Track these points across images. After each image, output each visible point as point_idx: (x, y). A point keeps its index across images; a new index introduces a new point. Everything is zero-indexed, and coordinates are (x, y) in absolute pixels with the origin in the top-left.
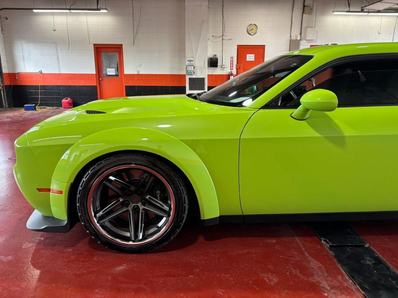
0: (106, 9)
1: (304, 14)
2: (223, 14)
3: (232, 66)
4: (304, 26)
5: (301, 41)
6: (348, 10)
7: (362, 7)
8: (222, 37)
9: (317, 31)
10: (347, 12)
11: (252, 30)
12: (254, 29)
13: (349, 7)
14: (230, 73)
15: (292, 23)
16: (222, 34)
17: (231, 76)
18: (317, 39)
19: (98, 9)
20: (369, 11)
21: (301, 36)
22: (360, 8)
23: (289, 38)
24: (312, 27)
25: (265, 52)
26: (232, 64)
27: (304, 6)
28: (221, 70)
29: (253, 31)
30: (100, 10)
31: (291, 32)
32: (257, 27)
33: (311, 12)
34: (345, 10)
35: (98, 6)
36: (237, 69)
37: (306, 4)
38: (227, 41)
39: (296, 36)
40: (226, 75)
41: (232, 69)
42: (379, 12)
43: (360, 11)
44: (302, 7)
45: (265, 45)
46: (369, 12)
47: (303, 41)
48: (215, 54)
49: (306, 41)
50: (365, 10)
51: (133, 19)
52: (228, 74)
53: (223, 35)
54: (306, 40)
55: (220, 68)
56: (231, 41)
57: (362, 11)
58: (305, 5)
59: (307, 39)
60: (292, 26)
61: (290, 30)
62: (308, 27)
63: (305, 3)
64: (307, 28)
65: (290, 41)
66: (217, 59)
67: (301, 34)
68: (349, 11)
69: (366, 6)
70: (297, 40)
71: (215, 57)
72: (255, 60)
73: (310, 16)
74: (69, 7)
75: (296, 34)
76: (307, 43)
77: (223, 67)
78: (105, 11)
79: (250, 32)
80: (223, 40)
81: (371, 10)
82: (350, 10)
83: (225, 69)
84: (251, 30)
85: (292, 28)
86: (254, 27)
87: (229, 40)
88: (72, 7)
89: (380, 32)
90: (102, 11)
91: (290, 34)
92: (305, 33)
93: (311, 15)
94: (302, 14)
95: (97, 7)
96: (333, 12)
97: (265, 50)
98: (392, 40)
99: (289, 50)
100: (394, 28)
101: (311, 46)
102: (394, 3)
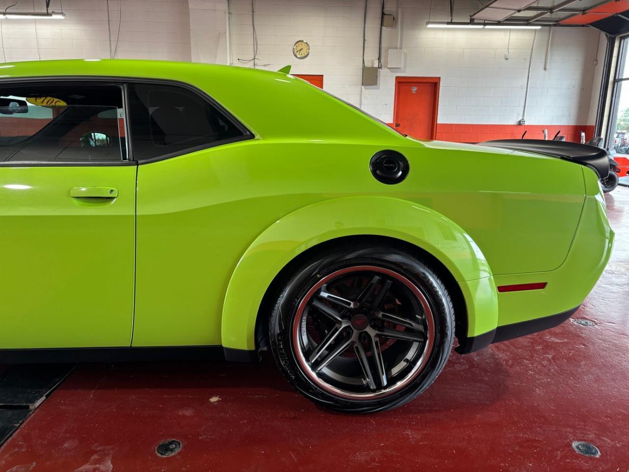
0: (62, 14)
1: (384, 28)
2: (253, 25)
4: (384, 45)
5: (380, 70)
6: (450, 21)
7: (467, 16)
8: (253, 61)
9: (406, 54)
10: (448, 23)
11: (301, 50)
12: (304, 49)
13: (451, 15)
15: (364, 40)
16: (253, 55)
18: (405, 66)
19: (48, 14)
20: (486, 22)
21: (380, 62)
23: (361, 65)
24: (397, 48)
25: (324, 86)
27: (383, 14)
29: (302, 52)
30: (51, 15)
31: (363, 55)
32: (309, 46)
33: (393, 23)
34: (444, 21)
35: (49, 8)
37: (386, 10)
38: (263, 67)
39: (373, 62)
42: (499, 23)
43: (469, 22)
44: (379, 14)
45: (323, 76)
46: (485, 24)
47: (383, 69)
49: (387, 69)
50: (476, 21)
51: (109, 29)
53: (254, 58)
56: (268, 67)
57: (472, 22)
58: (384, 12)
59: (389, 67)
60: (366, 46)
61: (362, 53)
62: (392, 48)
64: (388, 50)
65: (363, 68)
67: (379, 59)
68: (451, 23)
70: (373, 68)
73: (394, 30)
74: (4, 11)
75: (371, 60)
76: (390, 72)
78: (60, 17)
79: (297, 54)
80: (256, 66)
82: (453, 21)
85: (365, 48)
86: (304, 46)
87: (265, 65)
88: (7, 11)
89: (509, 57)
90: (54, 17)
91: (362, 58)
92: (386, 57)
93: (395, 28)
94: (380, 27)
95: (47, 11)
96: (428, 23)
97: (324, 83)
98: (528, 70)
99: (361, 84)
100: (531, 51)
101: (397, 78)
102: (513, 10)
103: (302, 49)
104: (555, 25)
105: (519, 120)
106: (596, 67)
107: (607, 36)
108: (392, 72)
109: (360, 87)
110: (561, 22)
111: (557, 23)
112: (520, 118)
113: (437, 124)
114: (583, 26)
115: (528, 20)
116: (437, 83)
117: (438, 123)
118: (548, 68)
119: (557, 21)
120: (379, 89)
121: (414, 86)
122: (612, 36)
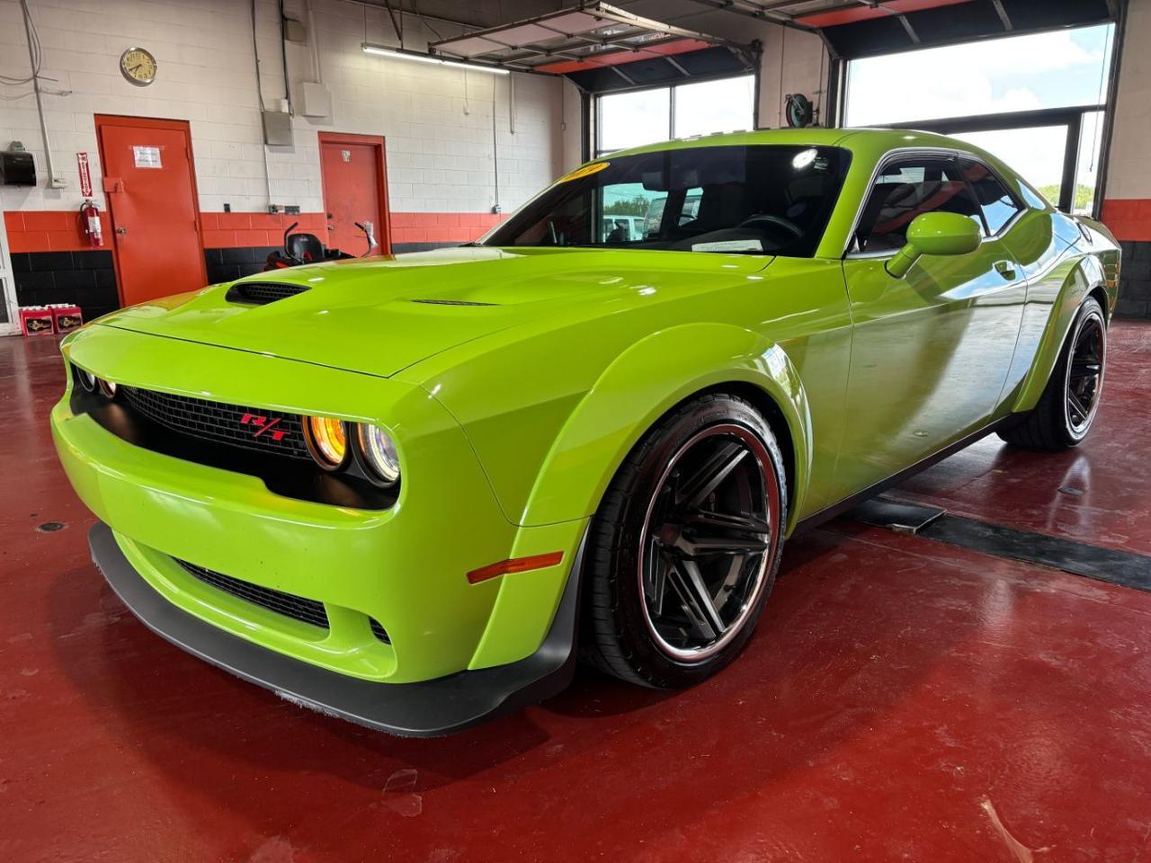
1: (287, 42)
2: (23, 4)
3: (86, 182)
4: (292, 74)
5: (291, 118)
6: (400, 47)
7: (429, 44)
8: (32, 82)
9: (330, 94)
10: (398, 50)
11: (138, 67)
12: (144, 65)
13: (400, 38)
14: (85, 207)
15: (257, 61)
16: (31, 72)
17: (93, 215)
18: (331, 114)
20: (443, 54)
21: (289, 103)
22: (427, 45)
23: (258, 107)
24: (315, 82)
25: (194, 143)
26: (84, 176)
27: (284, 19)
28: (47, 197)
29: (141, 71)
31: (259, 87)
32: (154, 62)
33: (303, 37)
34: (391, 46)
36: (108, 195)
37: (288, 11)
38: (56, 97)
39: (278, 102)
40: (74, 212)
41: (90, 195)
42: (465, 60)
43: (427, 52)
44: (276, 19)
45: (188, 122)
46: (444, 59)
47: (295, 117)
48: (17, 140)
49: (304, 119)
50: (437, 53)
52: (78, 209)
53: (35, 77)
54: (305, 116)
55: (42, 190)
56: (68, 97)
57: (431, 54)
58: (286, 15)
59: (308, 113)
60: (261, 72)
61: (256, 84)
62: (305, 80)
63: (285, 9)
64: (301, 81)
65: (262, 113)
66: (31, 157)
67: (287, 97)
68: (402, 51)
69: (443, 42)
70: (280, 113)
71: (16, 150)
72: (164, 167)
73: (304, 48)
75: (274, 97)
76: (309, 124)
77: (55, 184)
79: (132, 74)
80: (42, 96)
81: (449, 53)
82: (405, 48)
83: (63, 194)
84: (135, 69)
85: (261, 76)
86: (144, 60)
87: (61, 94)
89: (468, 111)
91: (257, 94)
92: (301, 95)
93: (306, 45)
94: (280, 39)
96: (365, 45)
97: (193, 137)
98: (492, 132)
99: (262, 141)
100: (492, 104)
101: (321, 134)
102: (504, 44)
103: (140, 65)
104: (527, 71)
105: (492, 206)
106: (565, 132)
107: (580, 91)
108: (312, 123)
109: (261, 147)
110: (537, 69)
111: (531, 70)
112: (493, 204)
113: (389, 213)
114: (556, 75)
115: (500, 60)
116: (380, 145)
117: (391, 211)
118: (516, 130)
119: (531, 66)
120: (293, 152)
121: (346, 150)
122: (587, 92)
